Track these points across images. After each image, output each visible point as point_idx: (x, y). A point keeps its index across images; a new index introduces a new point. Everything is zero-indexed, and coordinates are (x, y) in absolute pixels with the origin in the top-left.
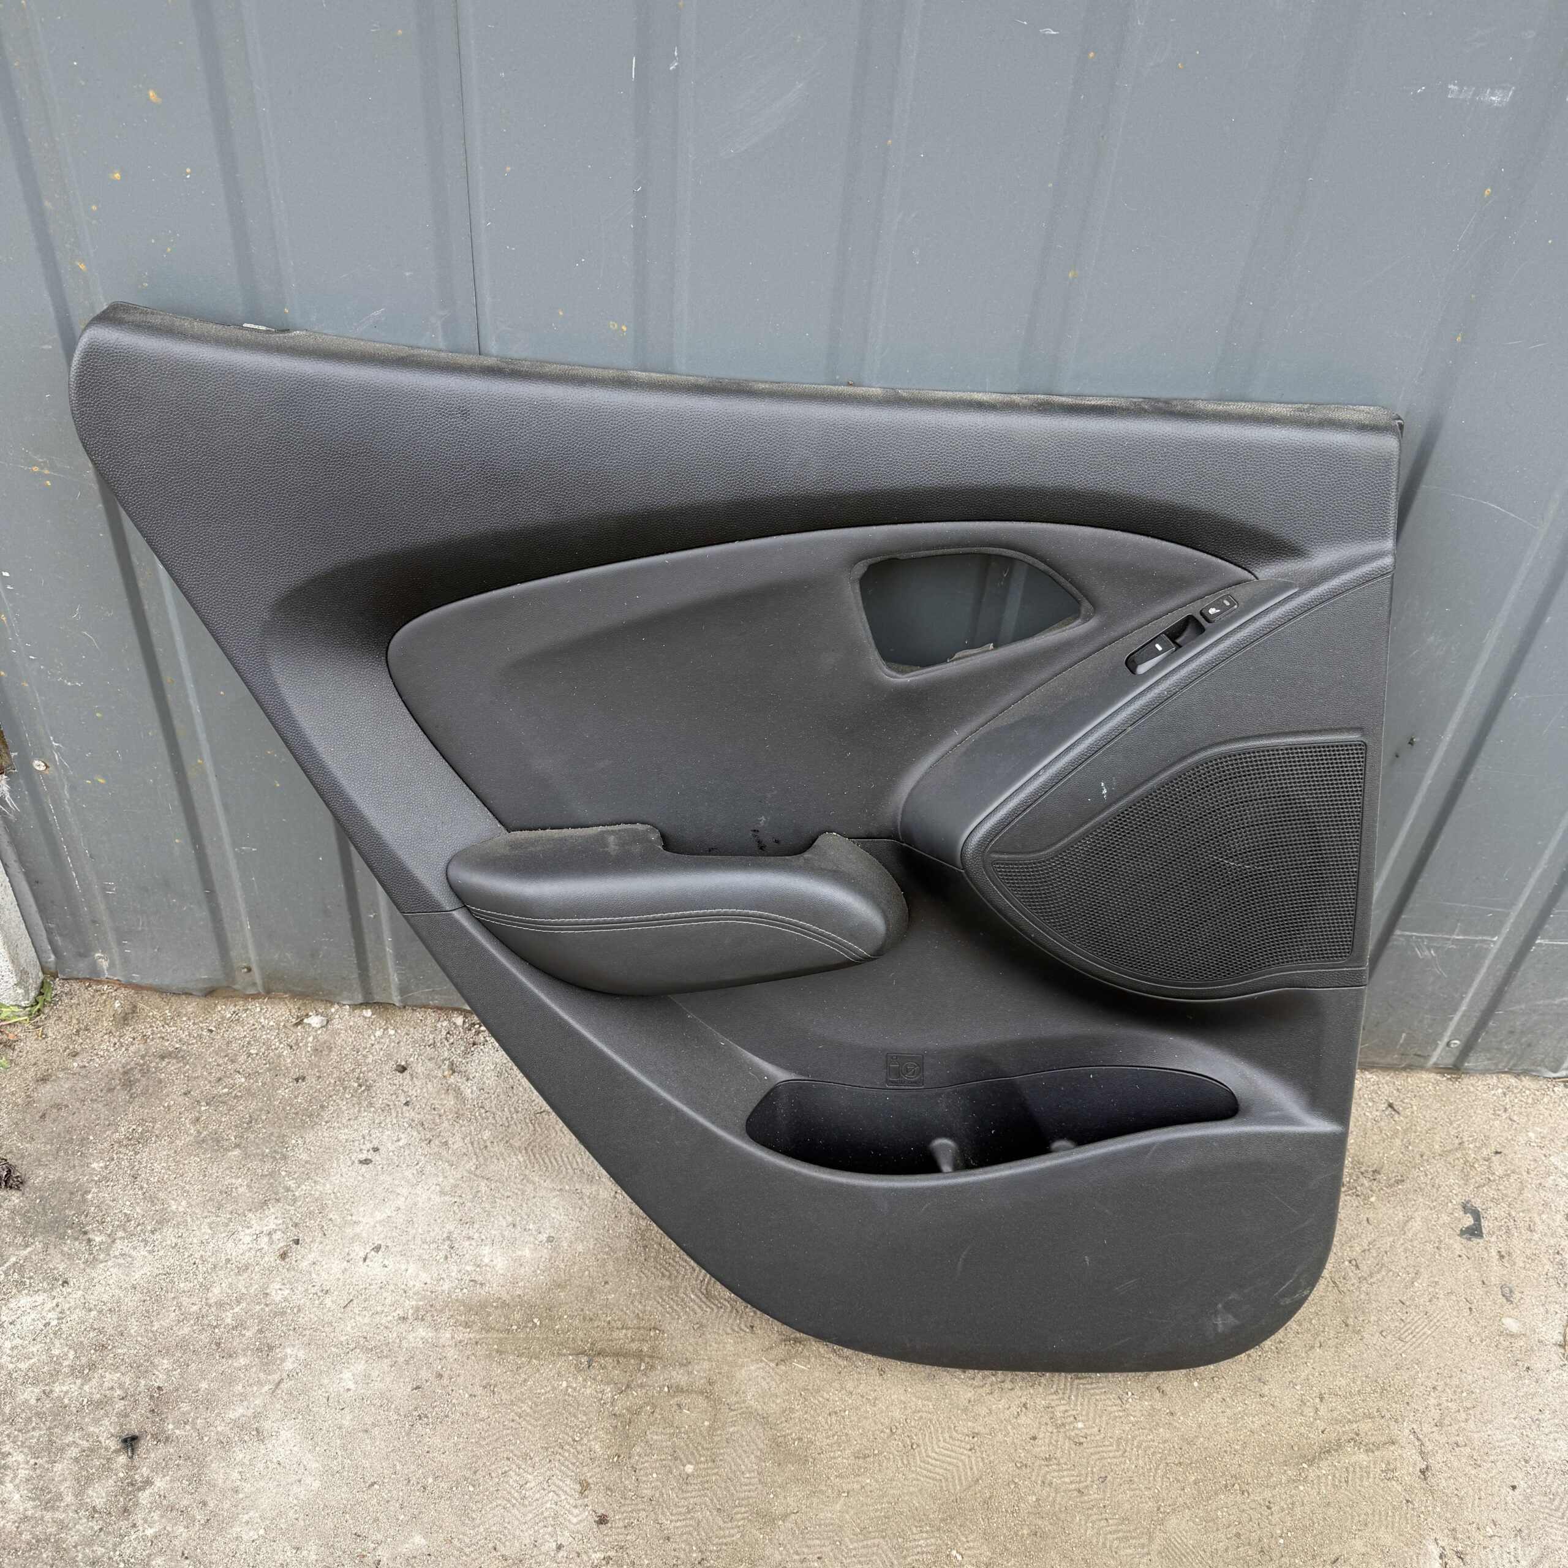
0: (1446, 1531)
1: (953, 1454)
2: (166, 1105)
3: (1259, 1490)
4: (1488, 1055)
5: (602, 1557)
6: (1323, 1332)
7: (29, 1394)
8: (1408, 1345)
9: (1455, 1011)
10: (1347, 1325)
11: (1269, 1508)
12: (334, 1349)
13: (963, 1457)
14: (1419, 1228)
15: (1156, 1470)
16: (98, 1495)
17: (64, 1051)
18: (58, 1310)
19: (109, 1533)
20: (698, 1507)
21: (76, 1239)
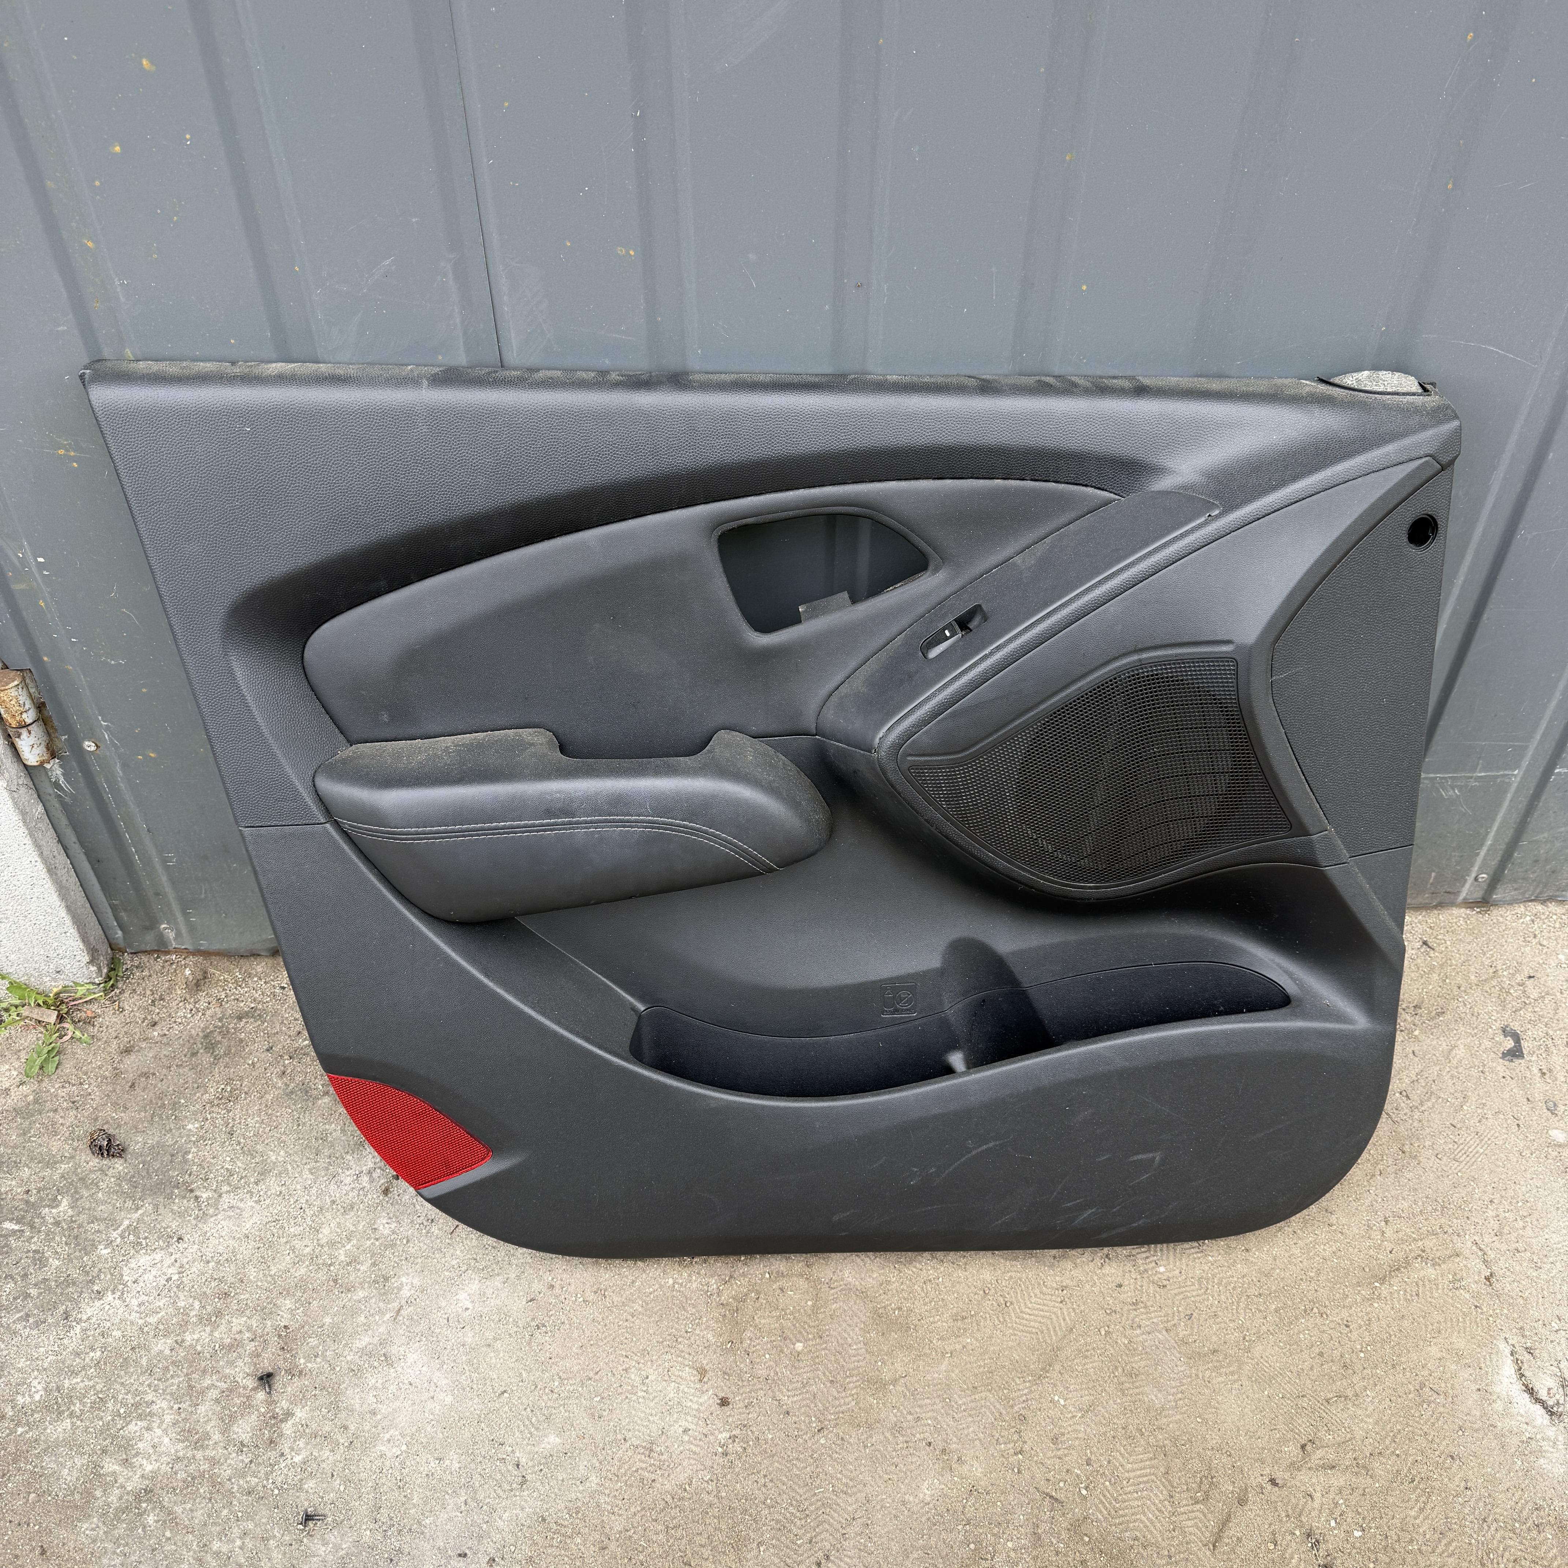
0: (1514, 1330)
1: (1046, 1308)
2: (250, 1062)
3: (1337, 1311)
4: (1515, 886)
5: (728, 1436)
6: (1382, 1160)
7: (162, 1345)
8: (1462, 1166)
9: (1482, 845)
10: (1403, 1152)
11: (1347, 1326)
12: (447, 1274)
13: (1055, 1310)
14: (1462, 1055)
15: (1238, 1303)
16: (243, 1430)
17: (143, 1022)
18: (177, 1265)
19: (259, 1464)
20: (812, 1381)
21: (184, 1197)
